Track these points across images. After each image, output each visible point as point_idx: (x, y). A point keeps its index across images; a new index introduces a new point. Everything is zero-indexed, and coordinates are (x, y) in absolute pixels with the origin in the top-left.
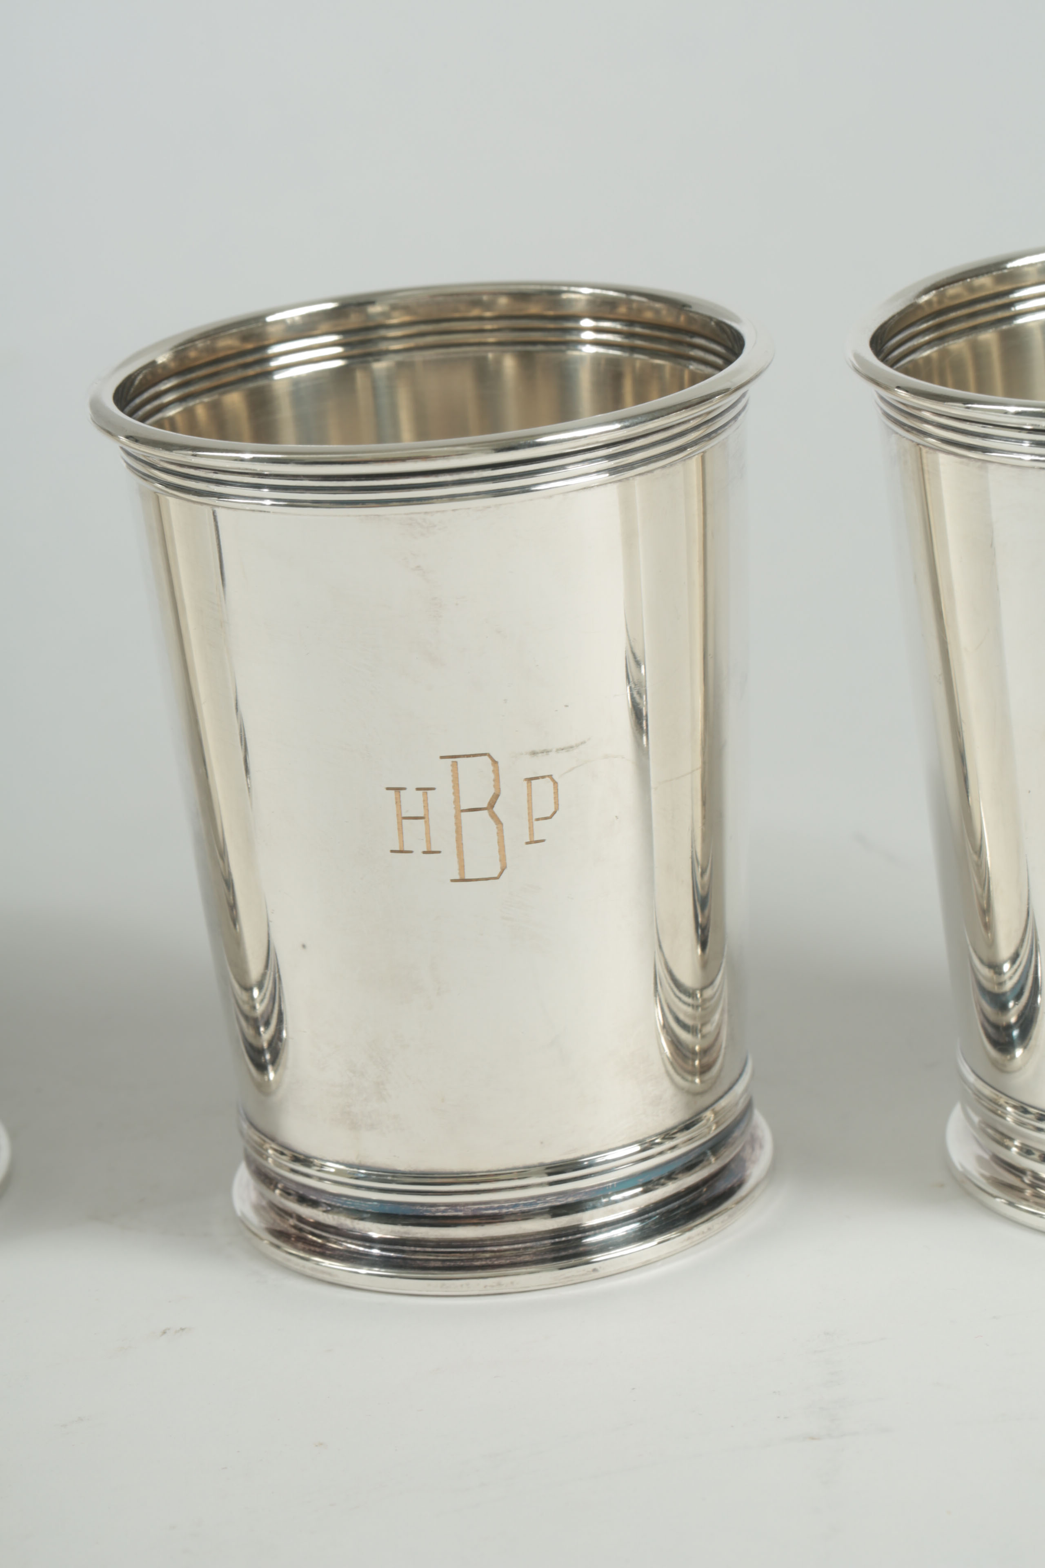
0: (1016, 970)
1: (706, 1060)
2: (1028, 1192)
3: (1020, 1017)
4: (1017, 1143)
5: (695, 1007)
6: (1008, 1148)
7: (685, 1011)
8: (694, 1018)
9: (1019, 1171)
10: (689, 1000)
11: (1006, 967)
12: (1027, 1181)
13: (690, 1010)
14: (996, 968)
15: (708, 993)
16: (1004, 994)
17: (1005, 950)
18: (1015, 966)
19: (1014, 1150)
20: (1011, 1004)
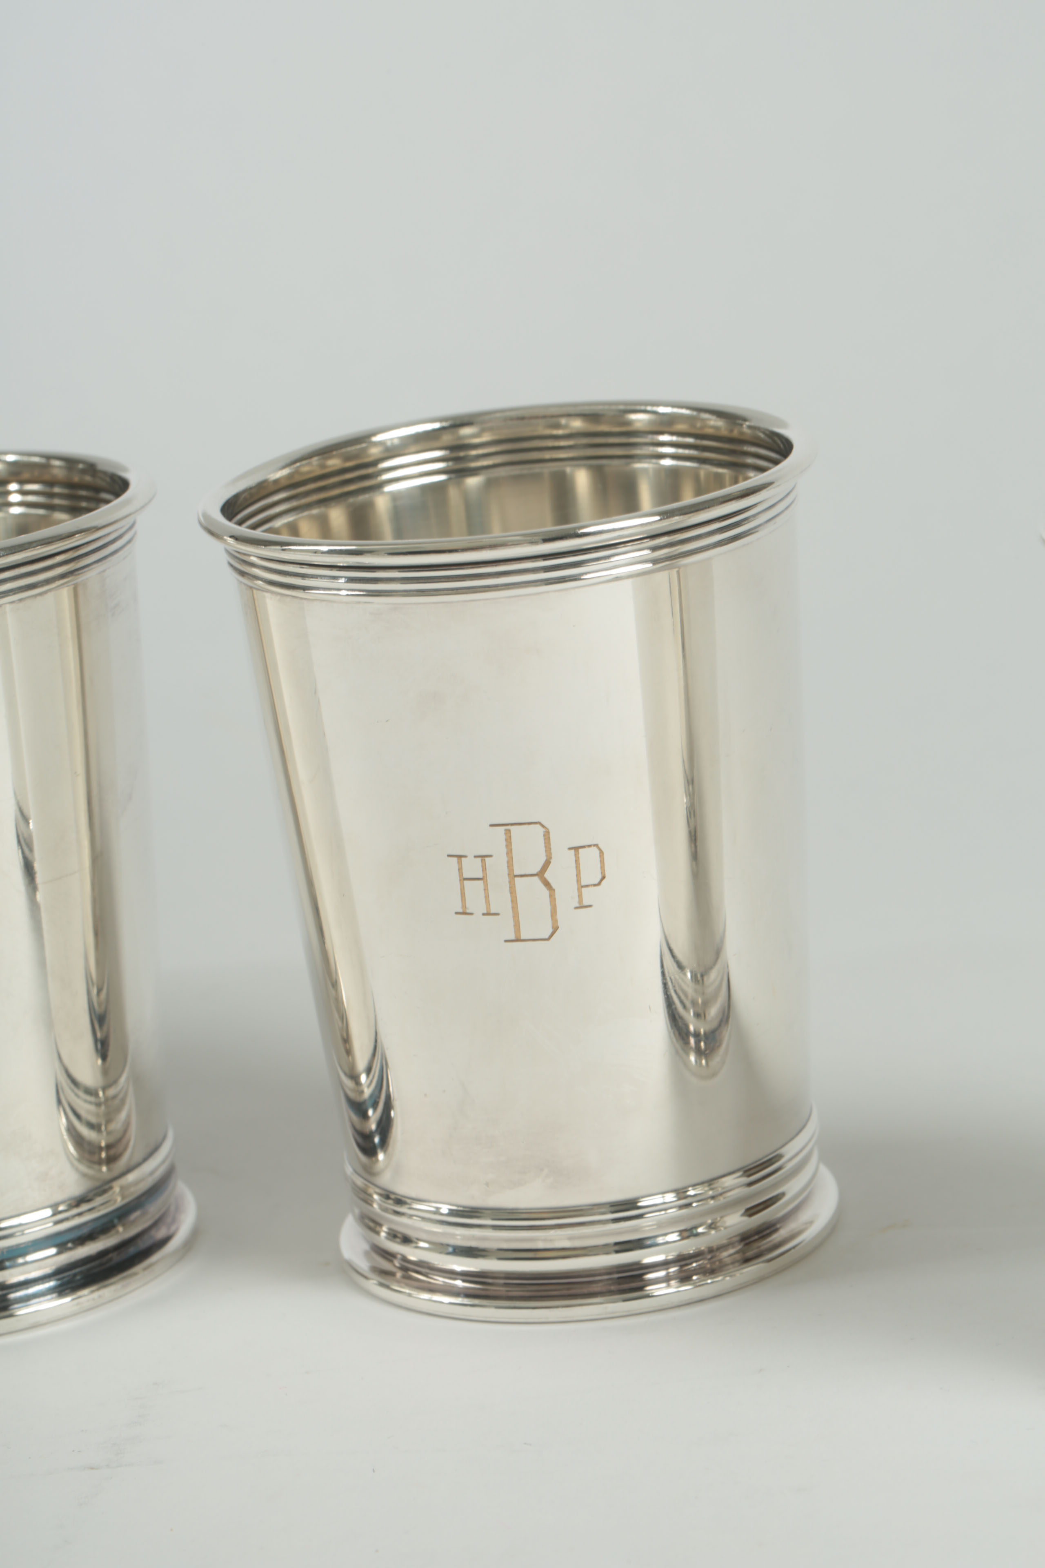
0: (371, 1082)
1: (112, 1152)
2: (399, 1274)
3: (379, 1123)
4: (385, 1229)
5: (98, 1105)
6: (378, 1233)
7: (85, 1107)
8: (98, 1115)
9: (388, 1255)
10: (92, 1099)
11: (363, 1078)
12: (397, 1264)
13: (92, 1108)
14: (355, 1078)
15: (111, 1092)
16: (364, 1102)
17: (361, 1064)
18: (371, 1076)
19: (383, 1234)
20: (370, 1112)
